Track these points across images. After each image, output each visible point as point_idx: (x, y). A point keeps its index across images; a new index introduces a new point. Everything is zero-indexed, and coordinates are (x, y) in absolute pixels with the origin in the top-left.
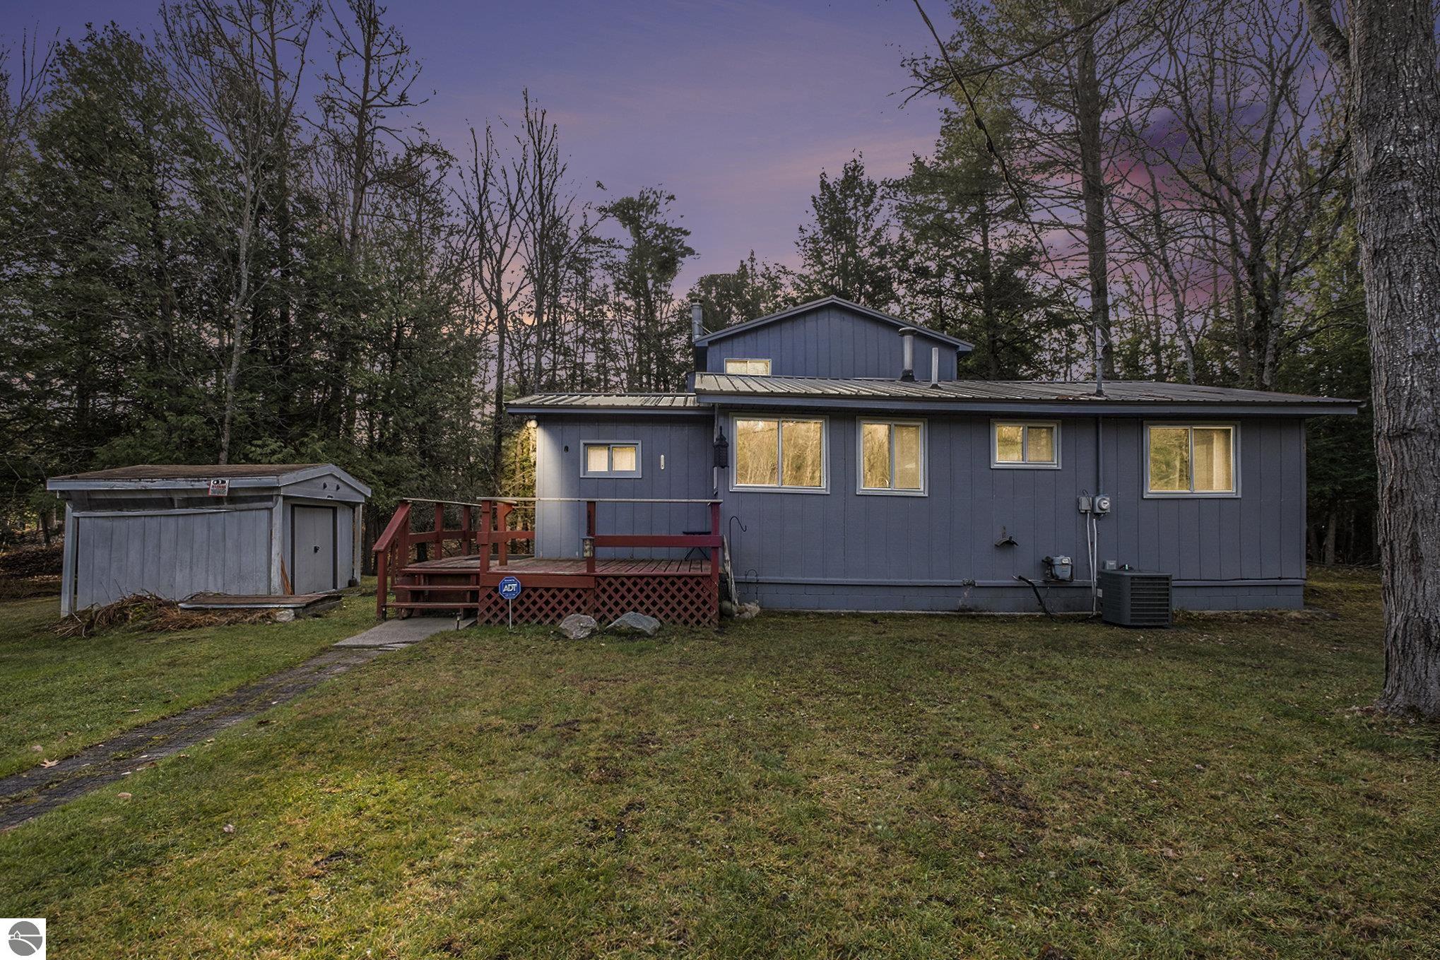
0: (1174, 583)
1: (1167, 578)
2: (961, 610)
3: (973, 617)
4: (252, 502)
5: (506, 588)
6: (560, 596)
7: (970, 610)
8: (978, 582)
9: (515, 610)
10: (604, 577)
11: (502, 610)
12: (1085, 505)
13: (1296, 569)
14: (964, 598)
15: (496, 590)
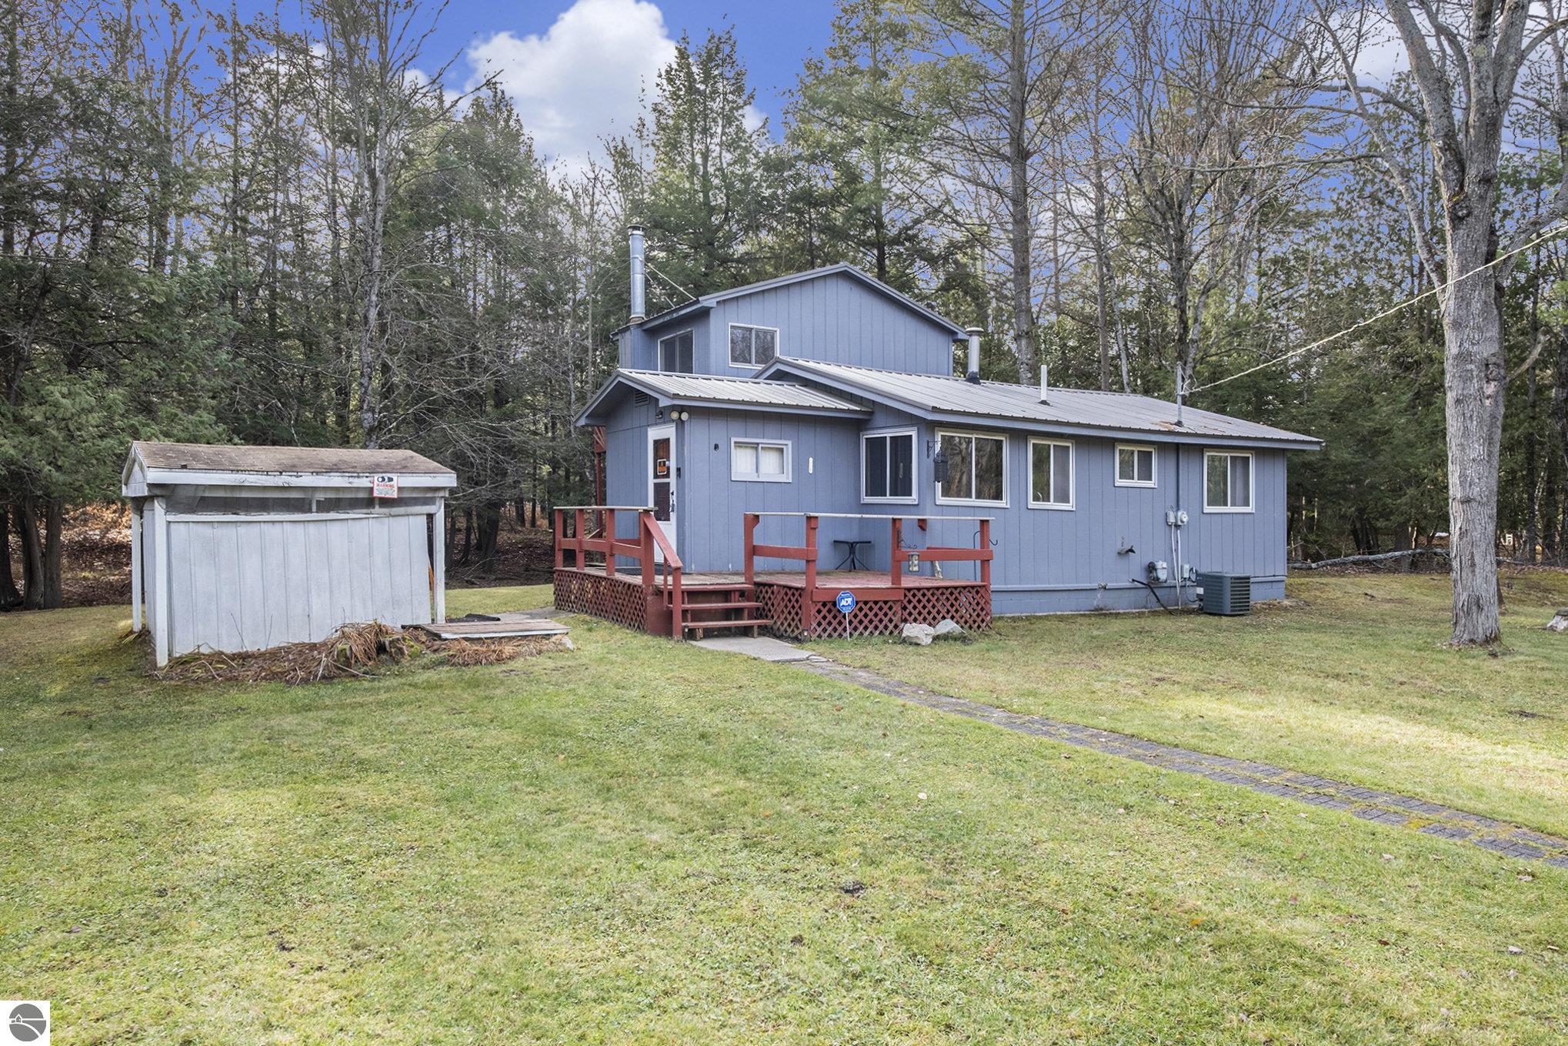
0: (1252, 580)
1: (1248, 578)
2: (1096, 610)
3: (1105, 615)
4: (415, 504)
5: (843, 603)
6: (876, 609)
7: (1102, 609)
8: (1110, 585)
9: (851, 622)
10: (909, 590)
11: (840, 623)
12: (1172, 520)
13: (1281, 568)
14: (1098, 600)
15: (834, 604)
